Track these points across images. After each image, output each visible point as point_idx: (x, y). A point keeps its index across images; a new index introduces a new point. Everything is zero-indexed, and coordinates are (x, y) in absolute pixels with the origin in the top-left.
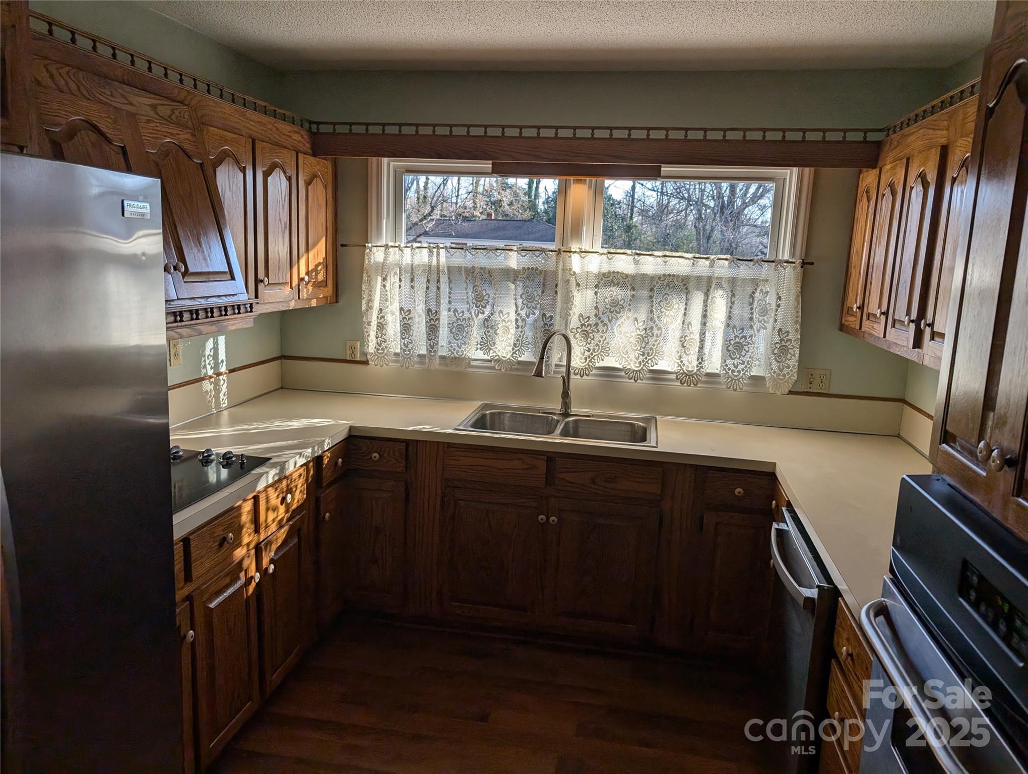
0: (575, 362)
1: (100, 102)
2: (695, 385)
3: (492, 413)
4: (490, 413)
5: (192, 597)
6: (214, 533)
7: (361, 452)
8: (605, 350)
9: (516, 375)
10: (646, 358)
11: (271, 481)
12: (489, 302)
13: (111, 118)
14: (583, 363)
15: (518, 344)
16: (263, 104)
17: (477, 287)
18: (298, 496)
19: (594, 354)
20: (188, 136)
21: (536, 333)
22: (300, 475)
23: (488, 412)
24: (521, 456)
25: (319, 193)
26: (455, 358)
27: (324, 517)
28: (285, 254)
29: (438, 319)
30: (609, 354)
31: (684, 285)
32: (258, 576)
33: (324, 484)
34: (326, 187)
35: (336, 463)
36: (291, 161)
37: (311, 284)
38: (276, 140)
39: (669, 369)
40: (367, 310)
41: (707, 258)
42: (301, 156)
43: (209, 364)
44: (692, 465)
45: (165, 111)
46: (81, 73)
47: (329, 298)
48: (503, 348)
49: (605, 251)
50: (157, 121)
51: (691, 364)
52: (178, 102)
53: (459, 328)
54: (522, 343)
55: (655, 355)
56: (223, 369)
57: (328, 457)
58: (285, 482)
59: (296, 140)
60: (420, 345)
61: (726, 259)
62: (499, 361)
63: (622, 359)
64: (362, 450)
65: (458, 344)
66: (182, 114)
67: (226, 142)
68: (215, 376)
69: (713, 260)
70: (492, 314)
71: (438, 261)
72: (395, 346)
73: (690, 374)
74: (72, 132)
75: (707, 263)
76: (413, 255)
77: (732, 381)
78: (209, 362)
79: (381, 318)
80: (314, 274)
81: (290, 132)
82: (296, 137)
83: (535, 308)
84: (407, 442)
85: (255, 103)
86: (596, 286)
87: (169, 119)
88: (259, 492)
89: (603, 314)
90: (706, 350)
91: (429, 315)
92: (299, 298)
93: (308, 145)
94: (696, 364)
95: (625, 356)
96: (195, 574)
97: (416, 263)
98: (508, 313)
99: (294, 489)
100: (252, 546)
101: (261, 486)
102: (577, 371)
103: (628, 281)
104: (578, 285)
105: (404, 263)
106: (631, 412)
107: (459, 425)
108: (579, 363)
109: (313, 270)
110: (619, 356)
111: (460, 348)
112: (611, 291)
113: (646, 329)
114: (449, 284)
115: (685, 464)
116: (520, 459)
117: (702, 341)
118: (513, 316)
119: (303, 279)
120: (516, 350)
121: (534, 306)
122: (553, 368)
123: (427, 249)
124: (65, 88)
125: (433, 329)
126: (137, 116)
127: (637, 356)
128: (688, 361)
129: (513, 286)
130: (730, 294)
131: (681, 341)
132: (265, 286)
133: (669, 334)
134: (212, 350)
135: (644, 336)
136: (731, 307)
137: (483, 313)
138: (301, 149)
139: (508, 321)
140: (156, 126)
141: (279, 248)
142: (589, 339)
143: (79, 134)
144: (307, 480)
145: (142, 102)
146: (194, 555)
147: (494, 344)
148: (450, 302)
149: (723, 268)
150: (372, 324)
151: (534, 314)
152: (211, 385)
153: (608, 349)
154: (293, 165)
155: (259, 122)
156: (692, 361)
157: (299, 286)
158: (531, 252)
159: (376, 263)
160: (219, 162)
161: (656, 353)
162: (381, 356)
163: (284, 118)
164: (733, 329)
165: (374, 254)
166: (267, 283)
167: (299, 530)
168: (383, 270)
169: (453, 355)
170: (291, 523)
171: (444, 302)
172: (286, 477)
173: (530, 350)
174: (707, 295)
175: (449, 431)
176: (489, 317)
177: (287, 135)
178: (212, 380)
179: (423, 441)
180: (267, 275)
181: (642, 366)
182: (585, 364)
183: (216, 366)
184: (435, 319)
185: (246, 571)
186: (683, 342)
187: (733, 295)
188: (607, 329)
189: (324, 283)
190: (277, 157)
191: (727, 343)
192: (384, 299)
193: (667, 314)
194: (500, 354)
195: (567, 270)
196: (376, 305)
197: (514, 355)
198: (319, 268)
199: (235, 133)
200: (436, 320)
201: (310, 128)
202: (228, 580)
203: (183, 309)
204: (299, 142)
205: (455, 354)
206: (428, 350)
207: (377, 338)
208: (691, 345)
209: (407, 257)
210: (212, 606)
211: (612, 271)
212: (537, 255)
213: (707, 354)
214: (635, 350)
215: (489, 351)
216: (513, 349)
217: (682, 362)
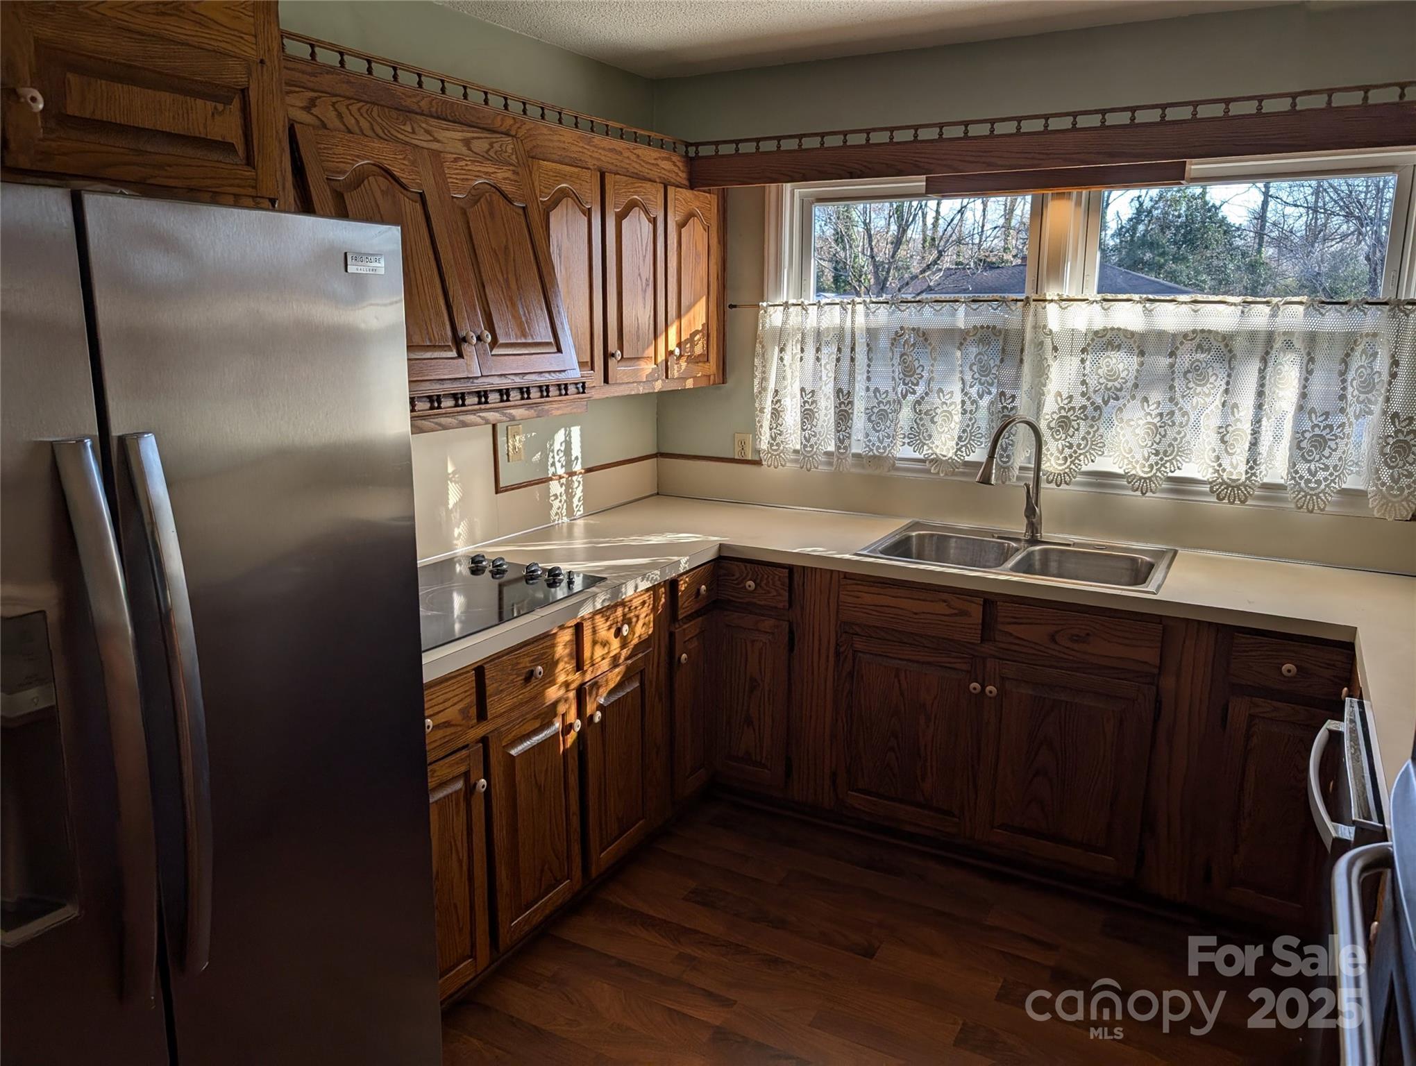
0: (1048, 464)
1: (397, 140)
2: (1243, 502)
3: (919, 534)
4: (916, 535)
5: (488, 738)
6: (518, 663)
7: (734, 578)
8: (1095, 445)
9: (961, 481)
10: (1161, 459)
11: (599, 606)
12: (922, 376)
13: (409, 160)
14: (1060, 465)
15: (966, 438)
16: (618, 125)
17: (905, 357)
18: (639, 630)
19: (1079, 452)
20: (509, 174)
21: (992, 421)
22: (644, 603)
23: (914, 534)
24: (945, 596)
25: (697, 239)
26: (874, 457)
27: (679, 658)
28: (647, 320)
29: (851, 403)
30: (1103, 452)
31: (1227, 346)
32: (578, 724)
33: (680, 617)
34: (707, 229)
35: (699, 590)
36: (656, 198)
37: (684, 359)
38: (636, 171)
39: (1199, 476)
40: (760, 393)
41: (1267, 303)
42: (671, 190)
43: (559, 461)
44: (1210, 624)
45: (480, 145)
46: (375, 109)
47: (712, 377)
48: (944, 443)
49: (1099, 297)
50: (468, 159)
51: (1235, 468)
52: (502, 133)
53: (882, 414)
54: (971, 436)
55: (1177, 455)
56: (578, 467)
57: (685, 582)
58: (620, 611)
59: (664, 169)
60: (828, 438)
61: (1301, 303)
62: (936, 461)
63: (1122, 460)
64: (733, 575)
65: (878, 437)
66: (504, 148)
67: (564, 177)
68: (566, 476)
69: (1277, 305)
70: (927, 394)
71: (853, 322)
72: (794, 440)
73: (1234, 484)
74: (358, 180)
75: (1266, 310)
76: (819, 316)
77: (1305, 496)
78: (559, 459)
79: (777, 402)
80: (688, 345)
81: (656, 159)
82: (666, 165)
83: (992, 385)
84: (791, 568)
85: (607, 126)
86: (1083, 351)
87: (486, 155)
88: (583, 618)
89: (1095, 392)
90: (1263, 448)
91: (838, 397)
92: (667, 377)
93: (683, 175)
94: (1245, 469)
95: (1127, 456)
96: (491, 712)
97: (824, 325)
98: (952, 393)
99: (634, 620)
100: (573, 686)
101: (586, 611)
102: (1051, 478)
103: (1135, 342)
104: (1055, 349)
105: (808, 327)
106: (1137, 541)
107: (864, 549)
108: (1054, 465)
109: (687, 341)
110: (1119, 456)
111: (882, 443)
112: (1108, 357)
113: (1161, 415)
114: (868, 353)
115: (1199, 622)
116: (945, 601)
117: (1256, 433)
118: (958, 397)
119: (672, 353)
120: (962, 446)
121: (990, 381)
122: (1016, 472)
123: (839, 306)
124: (356, 129)
125: (843, 416)
126: (442, 155)
127: (1146, 456)
128: (1232, 464)
129: (958, 353)
130: (1306, 358)
131: (1220, 433)
132: (619, 361)
133: (1201, 422)
134: (564, 444)
135: (1158, 424)
136: (1306, 379)
137: (914, 392)
138: (672, 180)
139: (951, 404)
140: (467, 165)
141: (638, 312)
142: (1072, 429)
143: (366, 182)
144: (654, 609)
145: (451, 138)
146: (490, 688)
147: (930, 436)
148: (869, 379)
149: (1294, 316)
150: (765, 410)
151: (990, 393)
152: (561, 486)
153: (1101, 445)
154: (659, 202)
155: (611, 150)
156: (1238, 464)
157: (667, 362)
158: (986, 304)
159: (773, 328)
160: (555, 203)
161: (1178, 451)
162: (775, 453)
163: (649, 142)
164: (1310, 413)
165: (770, 316)
166: (620, 358)
167: (642, 672)
168: (780, 337)
169: (871, 453)
170: (629, 662)
171: (860, 378)
172: (623, 604)
173: (983, 446)
174: (1264, 360)
175: (847, 556)
176: (923, 398)
177: (653, 164)
178: (563, 481)
179: (812, 568)
180: (621, 348)
181: (1154, 471)
182: (1063, 467)
183: (569, 463)
184: (846, 402)
185: (563, 715)
186: (1223, 435)
187: (1311, 360)
188: (1100, 415)
189: (705, 358)
190: (635, 193)
191: (1298, 435)
192: (781, 377)
193: (1197, 392)
194: (938, 452)
195: (1039, 327)
196: (771, 386)
197: (959, 453)
198: (696, 338)
199: (577, 167)
200: (848, 404)
201: (687, 152)
202: (537, 724)
203: (488, 388)
204: (669, 171)
205: (875, 451)
206: (836, 445)
207: (771, 429)
208: (1235, 440)
209: (812, 320)
210: (514, 752)
211: (1109, 326)
212: (995, 306)
213: (1265, 454)
214: (1143, 447)
215: (923, 446)
216: (957, 444)
217: (1220, 465)
